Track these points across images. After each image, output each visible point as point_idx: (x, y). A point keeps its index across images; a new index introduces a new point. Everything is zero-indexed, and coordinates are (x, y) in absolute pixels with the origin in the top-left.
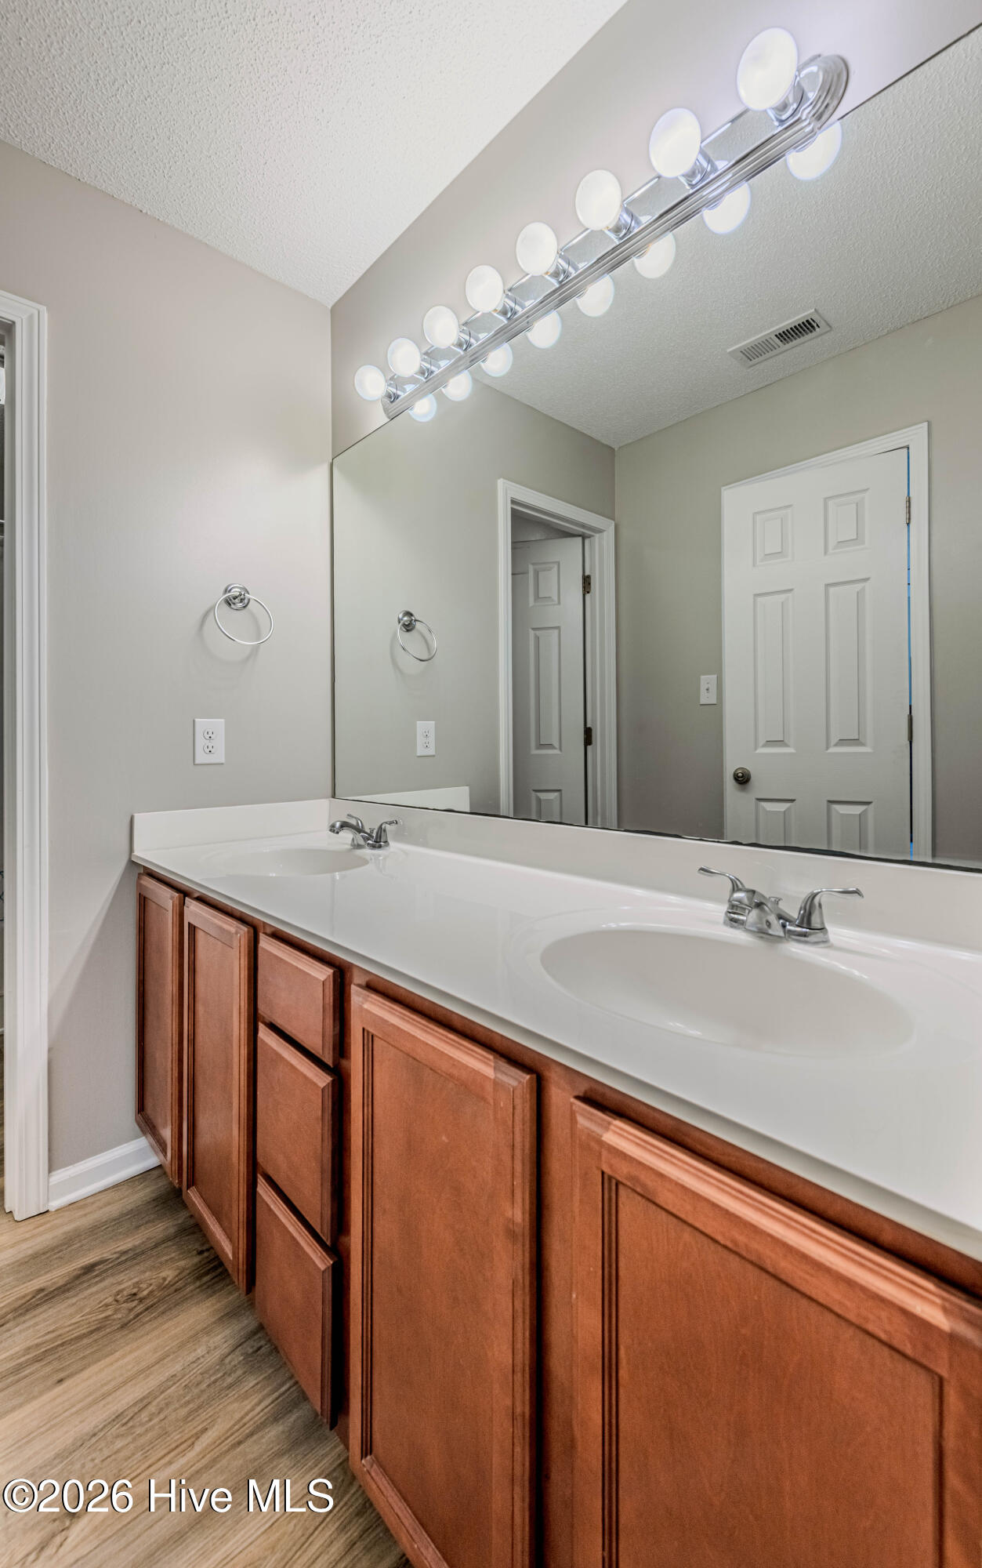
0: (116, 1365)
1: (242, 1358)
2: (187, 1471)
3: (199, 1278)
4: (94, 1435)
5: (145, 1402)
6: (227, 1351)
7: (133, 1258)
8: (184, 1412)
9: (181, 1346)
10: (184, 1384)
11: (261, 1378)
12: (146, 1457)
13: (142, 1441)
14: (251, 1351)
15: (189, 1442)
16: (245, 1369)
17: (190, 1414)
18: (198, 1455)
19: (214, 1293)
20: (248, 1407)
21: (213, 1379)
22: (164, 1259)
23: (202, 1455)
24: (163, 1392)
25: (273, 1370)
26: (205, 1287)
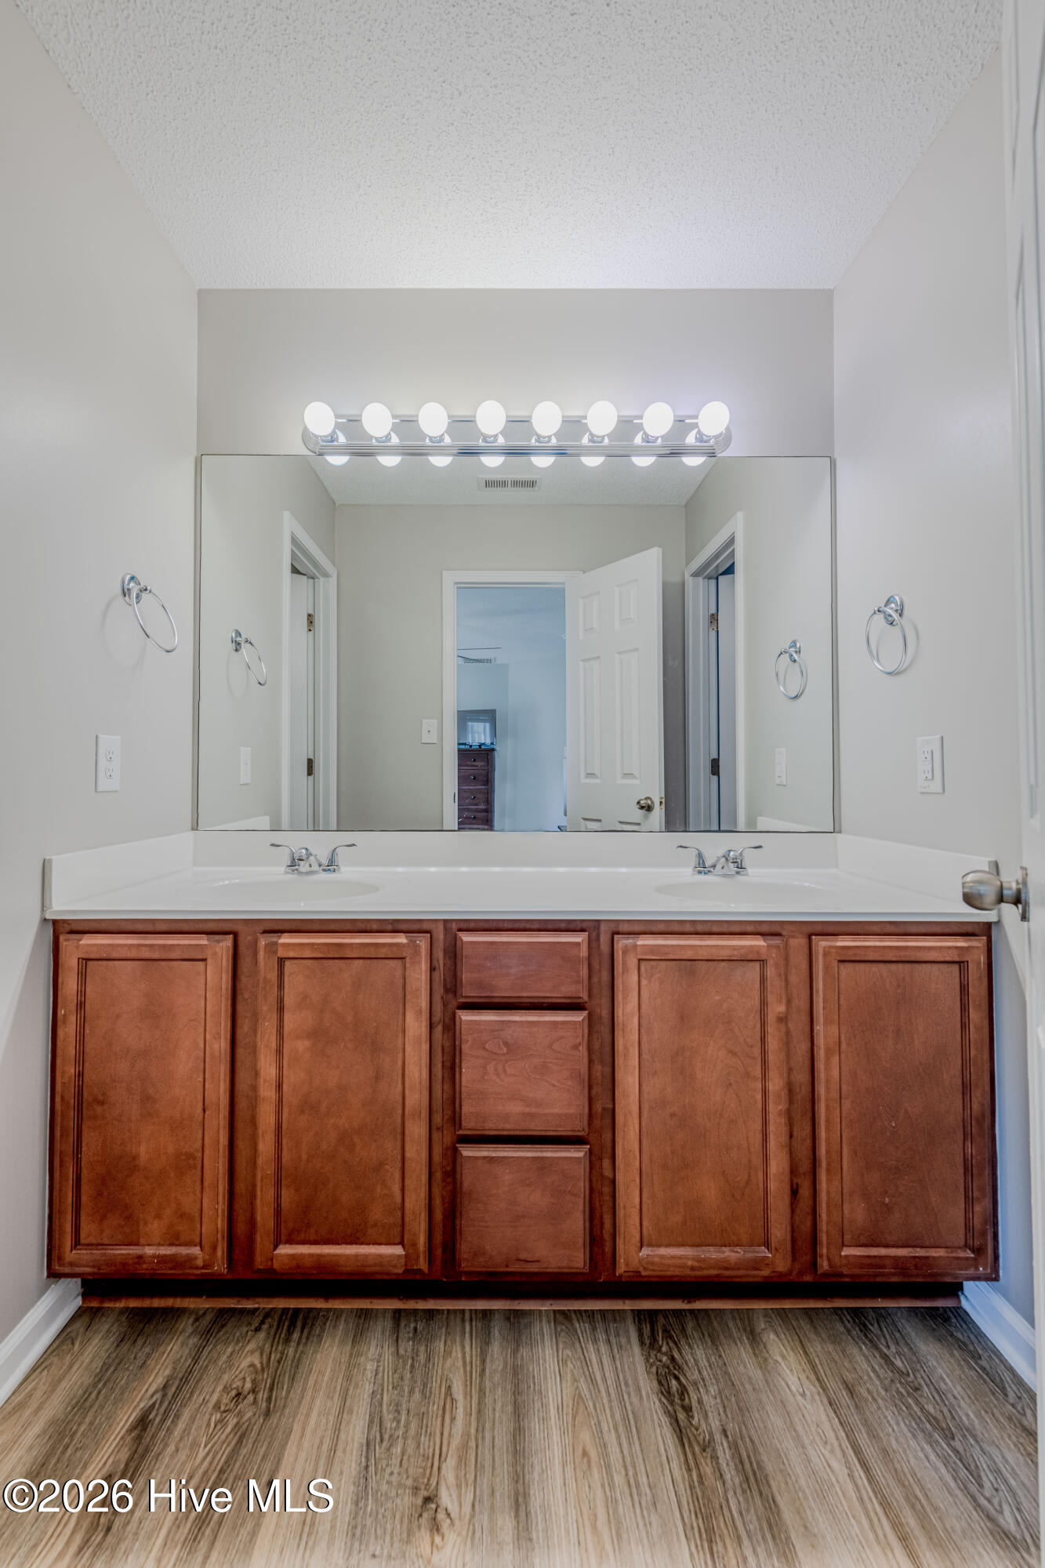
0: (308, 1433)
1: (411, 1343)
2: (471, 1410)
3: (287, 1341)
4: (367, 1467)
5: (376, 1420)
6: (392, 1349)
7: (185, 1379)
8: (417, 1396)
9: (348, 1378)
10: (390, 1388)
11: (443, 1338)
12: (430, 1434)
13: (412, 1432)
14: (411, 1335)
15: (449, 1401)
16: (424, 1344)
17: (423, 1392)
18: (465, 1398)
19: (320, 1337)
20: (460, 1355)
21: (408, 1367)
22: (224, 1358)
23: (468, 1394)
24: (381, 1405)
25: (444, 1330)
26: (304, 1340)
